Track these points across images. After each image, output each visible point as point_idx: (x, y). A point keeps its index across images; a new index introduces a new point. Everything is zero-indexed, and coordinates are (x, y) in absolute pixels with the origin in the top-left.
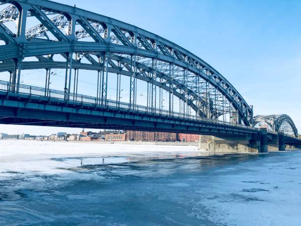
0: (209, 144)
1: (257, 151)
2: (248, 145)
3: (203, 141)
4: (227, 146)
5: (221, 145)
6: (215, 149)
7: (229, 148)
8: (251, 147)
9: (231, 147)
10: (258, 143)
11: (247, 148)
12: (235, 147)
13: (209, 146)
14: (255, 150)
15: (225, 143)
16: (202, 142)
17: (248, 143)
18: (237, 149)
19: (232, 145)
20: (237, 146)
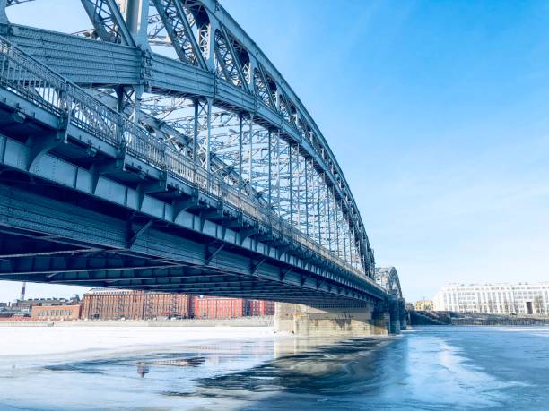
0: (297, 322)
1: (386, 331)
2: (370, 322)
3: (285, 316)
4: (330, 324)
5: (320, 323)
6: (308, 330)
7: (335, 328)
8: (375, 325)
9: (338, 327)
10: (387, 317)
11: (368, 326)
12: (346, 326)
13: (298, 325)
14: (381, 329)
15: (327, 318)
16: (282, 317)
17: (369, 316)
18: (350, 329)
19: (341, 323)
20: (349, 323)
